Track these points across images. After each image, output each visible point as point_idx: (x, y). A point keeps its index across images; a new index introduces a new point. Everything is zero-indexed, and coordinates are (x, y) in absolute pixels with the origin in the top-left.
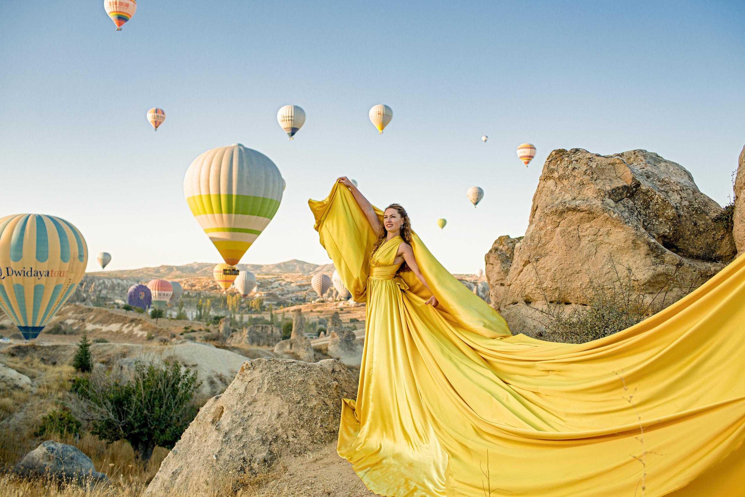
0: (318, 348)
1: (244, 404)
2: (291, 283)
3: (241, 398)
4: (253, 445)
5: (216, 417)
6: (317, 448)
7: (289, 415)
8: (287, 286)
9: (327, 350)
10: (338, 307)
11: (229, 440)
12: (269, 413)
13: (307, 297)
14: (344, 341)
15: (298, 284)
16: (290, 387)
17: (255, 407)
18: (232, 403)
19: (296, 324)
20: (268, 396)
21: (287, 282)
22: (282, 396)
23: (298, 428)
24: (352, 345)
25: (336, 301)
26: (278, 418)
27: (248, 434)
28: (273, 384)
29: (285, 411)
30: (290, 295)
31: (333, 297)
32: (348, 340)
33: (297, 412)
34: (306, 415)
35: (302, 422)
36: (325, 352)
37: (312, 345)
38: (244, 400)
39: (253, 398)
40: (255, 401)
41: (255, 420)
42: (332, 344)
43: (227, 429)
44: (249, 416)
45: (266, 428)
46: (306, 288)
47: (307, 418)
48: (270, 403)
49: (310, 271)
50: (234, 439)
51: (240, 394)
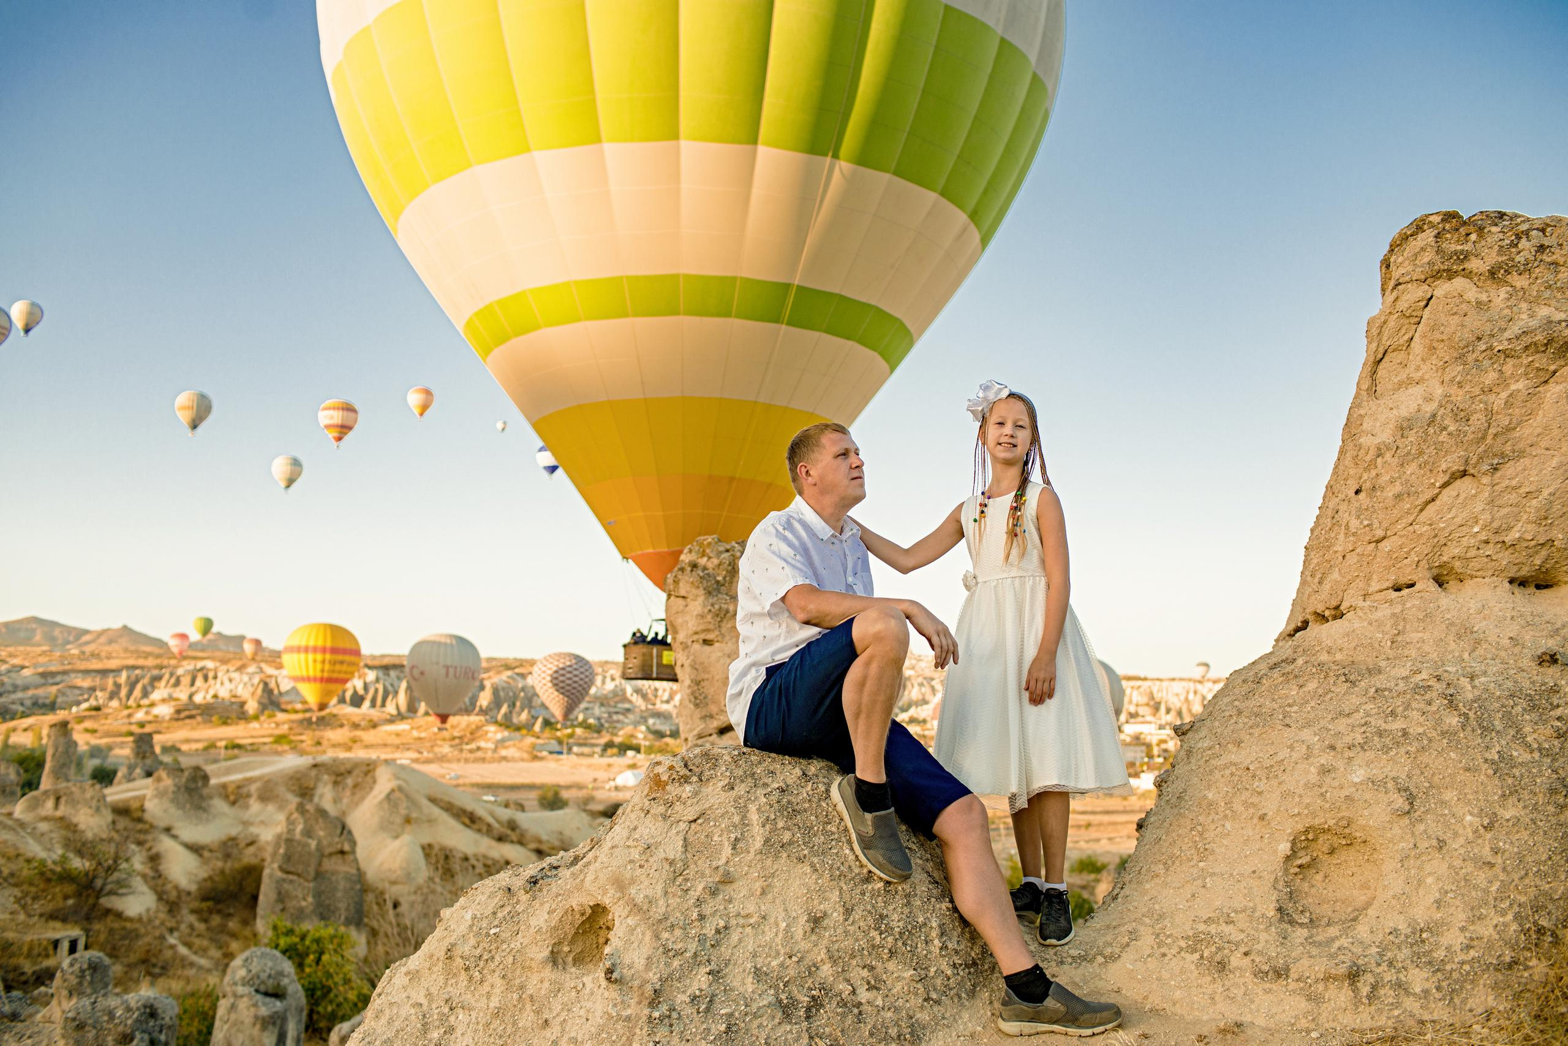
0: (121, 805)
1: (694, 894)
2: (23, 667)
3: (677, 873)
4: (756, 1023)
5: (560, 943)
6: (944, 1018)
7: (846, 920)
8: (13, 675)
9: (142, 809)
10: (133, 720)
11: (675, 1015)
12: (777, 914)
13: (59, 700)
14: (183, 790)
15: (40, 670)
16: (833, 833)
17: (730, 901)
18: (650, 892)
19: (54, 755)
20: (769, 862)
21: (14, 666)
22: (815, 860)
23: (879, 957)
24: (202, 797)
25: (128, 707)
26: (813, 930)
27: (731, 990)
28: (780, 824)
29: (831, 905)
30: (19, 695)
31: (120, 700)
32: (193, 786)
33: (869, 907)
34: (895, 917)
35: (890, 939)
36: (139, 814)
37: (109, 799)
38: (687, 880)
39: (721, 870)
40: (727, 880)
41: (740, 941)
42: (156, 796)
43: (653, 977)
44: (718, 931)
45: (782, 965)
46: (58, 678)
47: (901, 924)
48: (777, 883)
49: (69, 643)
50: (689, 1010)
51: (672, 863)
